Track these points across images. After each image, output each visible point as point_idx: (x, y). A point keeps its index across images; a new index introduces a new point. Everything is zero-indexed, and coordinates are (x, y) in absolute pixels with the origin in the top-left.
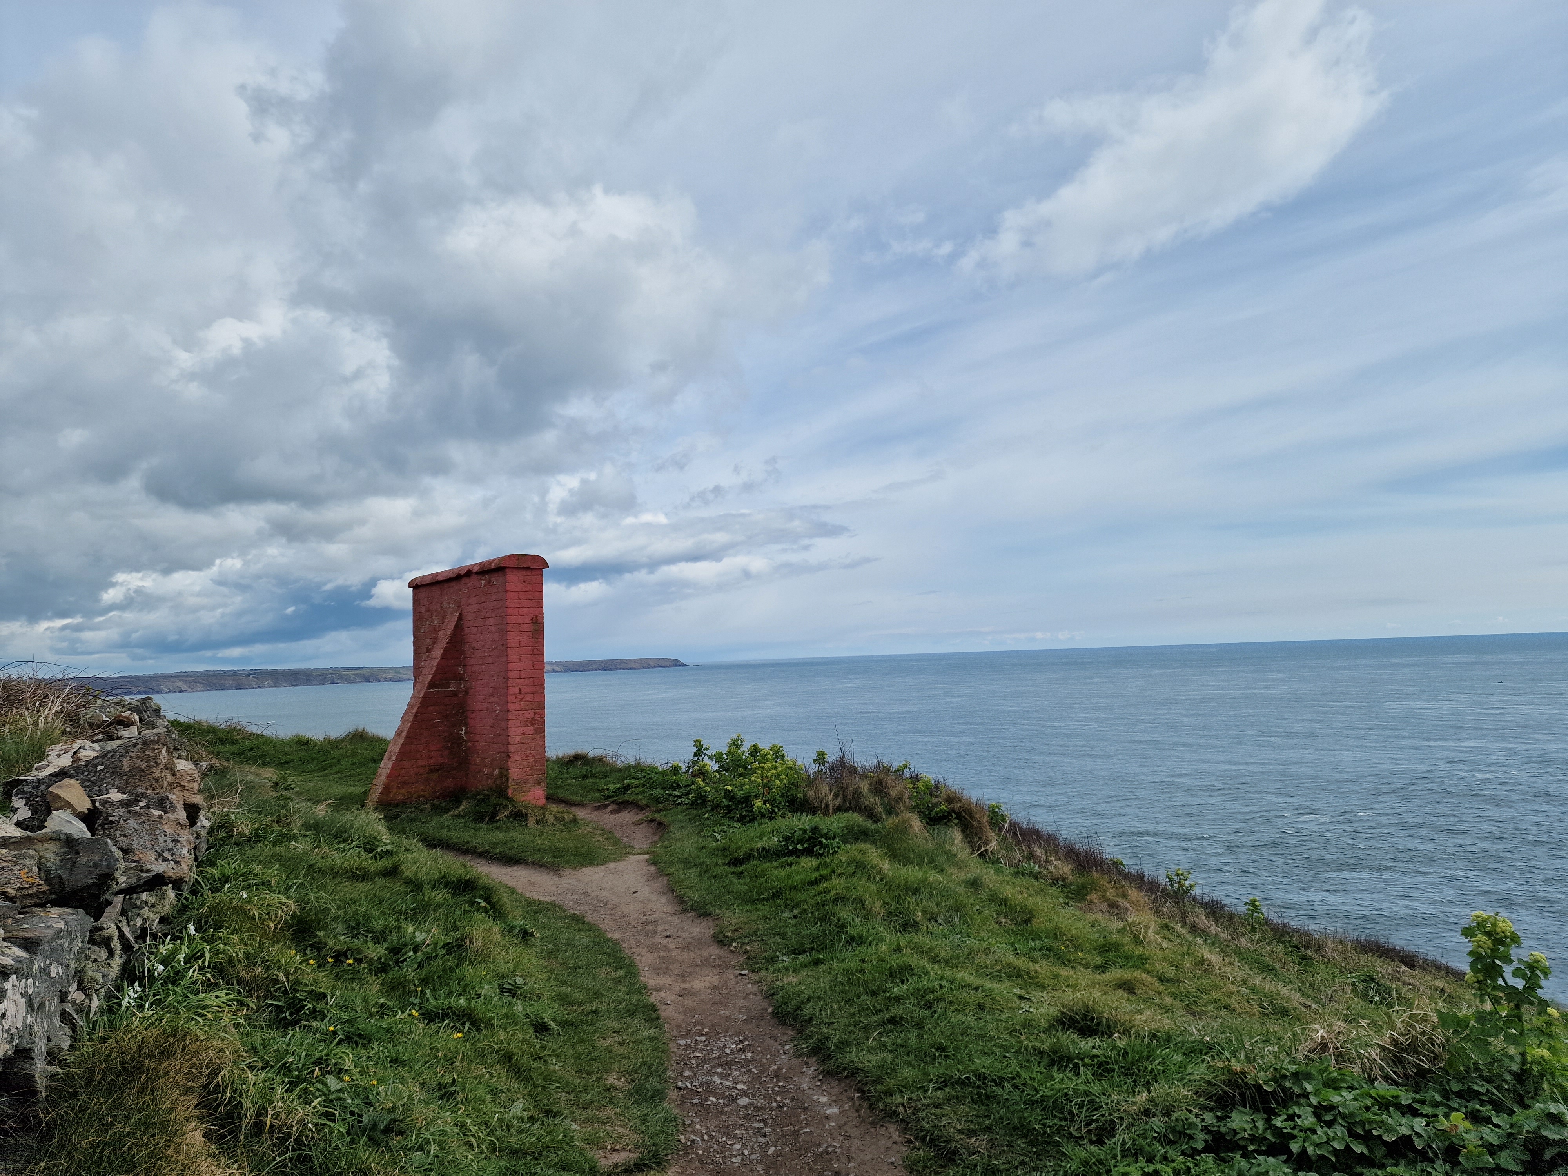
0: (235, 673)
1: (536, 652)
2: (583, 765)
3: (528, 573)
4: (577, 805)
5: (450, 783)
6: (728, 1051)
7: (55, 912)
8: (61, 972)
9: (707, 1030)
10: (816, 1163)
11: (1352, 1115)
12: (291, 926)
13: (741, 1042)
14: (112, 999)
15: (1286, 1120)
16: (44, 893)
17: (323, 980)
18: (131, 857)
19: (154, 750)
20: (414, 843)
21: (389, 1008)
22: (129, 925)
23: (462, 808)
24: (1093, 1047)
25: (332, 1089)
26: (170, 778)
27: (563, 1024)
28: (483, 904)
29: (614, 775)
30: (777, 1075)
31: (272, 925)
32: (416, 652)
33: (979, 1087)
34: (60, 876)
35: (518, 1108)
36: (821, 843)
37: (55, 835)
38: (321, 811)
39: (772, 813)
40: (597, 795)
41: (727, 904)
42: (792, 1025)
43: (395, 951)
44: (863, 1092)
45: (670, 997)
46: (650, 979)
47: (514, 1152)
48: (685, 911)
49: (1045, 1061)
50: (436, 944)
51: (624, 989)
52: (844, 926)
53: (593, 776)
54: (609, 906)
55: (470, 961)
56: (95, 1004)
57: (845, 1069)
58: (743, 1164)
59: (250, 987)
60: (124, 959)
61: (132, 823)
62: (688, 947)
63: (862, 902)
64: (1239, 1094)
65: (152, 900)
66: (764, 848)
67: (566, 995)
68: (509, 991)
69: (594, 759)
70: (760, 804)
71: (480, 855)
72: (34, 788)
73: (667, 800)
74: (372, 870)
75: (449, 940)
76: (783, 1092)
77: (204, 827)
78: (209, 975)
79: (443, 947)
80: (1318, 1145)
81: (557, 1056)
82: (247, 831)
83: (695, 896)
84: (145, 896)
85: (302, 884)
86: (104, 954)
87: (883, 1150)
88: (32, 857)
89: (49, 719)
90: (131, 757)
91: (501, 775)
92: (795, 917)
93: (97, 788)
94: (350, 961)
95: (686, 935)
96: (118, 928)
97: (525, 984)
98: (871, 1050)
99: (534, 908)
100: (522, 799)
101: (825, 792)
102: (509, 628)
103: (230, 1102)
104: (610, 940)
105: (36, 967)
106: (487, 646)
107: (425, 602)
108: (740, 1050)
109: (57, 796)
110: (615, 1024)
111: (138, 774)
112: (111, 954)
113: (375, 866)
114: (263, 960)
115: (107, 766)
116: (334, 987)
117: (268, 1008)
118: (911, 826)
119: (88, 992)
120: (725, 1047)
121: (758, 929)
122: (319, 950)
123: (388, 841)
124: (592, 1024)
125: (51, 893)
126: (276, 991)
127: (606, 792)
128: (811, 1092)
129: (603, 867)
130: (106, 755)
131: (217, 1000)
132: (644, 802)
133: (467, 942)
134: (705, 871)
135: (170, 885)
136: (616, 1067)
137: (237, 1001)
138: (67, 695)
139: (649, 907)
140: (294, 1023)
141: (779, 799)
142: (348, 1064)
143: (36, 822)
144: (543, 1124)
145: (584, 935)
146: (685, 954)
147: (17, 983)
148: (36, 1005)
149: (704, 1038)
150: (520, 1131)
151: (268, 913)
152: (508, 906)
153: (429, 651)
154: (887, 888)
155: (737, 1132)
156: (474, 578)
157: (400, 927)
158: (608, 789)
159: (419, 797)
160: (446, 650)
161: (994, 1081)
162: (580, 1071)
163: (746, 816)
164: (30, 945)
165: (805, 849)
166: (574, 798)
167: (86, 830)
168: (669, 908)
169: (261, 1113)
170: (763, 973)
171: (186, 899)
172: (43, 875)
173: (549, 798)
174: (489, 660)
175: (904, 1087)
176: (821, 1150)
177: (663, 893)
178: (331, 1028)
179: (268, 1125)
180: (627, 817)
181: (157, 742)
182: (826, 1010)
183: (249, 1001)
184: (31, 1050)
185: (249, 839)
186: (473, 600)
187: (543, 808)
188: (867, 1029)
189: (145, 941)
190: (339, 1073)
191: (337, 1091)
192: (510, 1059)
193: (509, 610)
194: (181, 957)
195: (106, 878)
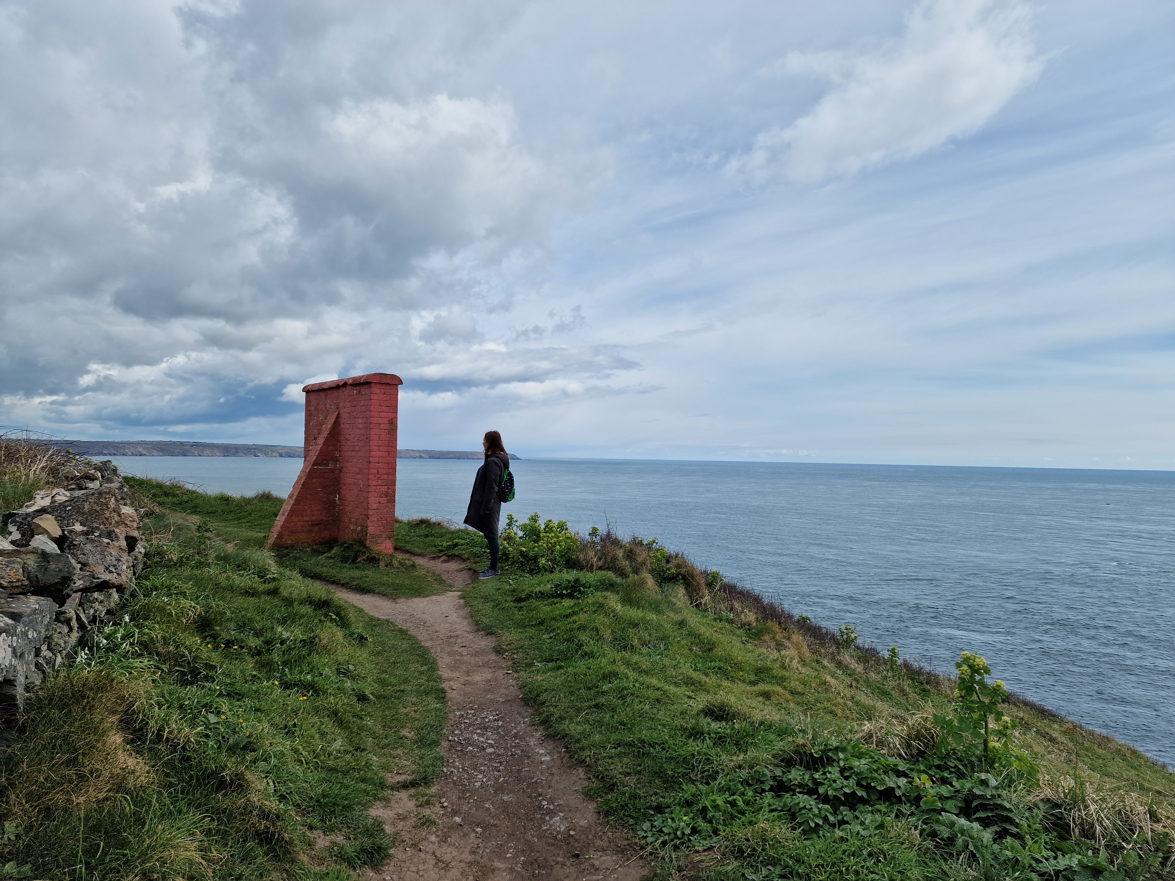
0: (182, 444)
1: (391, 444)
2: (426, 527)
3: (388, 387)
4: (419, 555)
5: (326, 534)
6: (487, 720)
7: (33, 599)
8: (35, 636)
9: (476, 706)
10: (528, 788)
11: (861, 773)
12: (196, 623)
13: (497, 715)
14: (71, 657)
15: (822, 774)
16: (26, 586)
17: (215, 658)
18: (87, 568)
19: (106, 498)
20: (296, 574)
21: (259, 678)
22: (85, 613)
23: (333, 552)
24: (720, 728)
25: (211, 722)
26: (117, 518)
27: (379, 697)
28: (334, 617)
29: (447, 535)
30: (516, 736)
31: (184, 621)
32: (307, 439)
33: (640, 748)
34: (37, 576)
35: (338, 744)
36: (580, 590)
37: (34, 550)
38: (230, 548)
39: (552, 569)
40: (434, 549)
41: (507, 627)
42: (532, 706)
43: (268, 643)
44: (567, 748)
45: (455, 685)
46: (445, 673)
47: (331, 770)
48: (478, 630)
49: (687, 733)
50: (295, 640)
51: (425, 678)
52: (582, 645)
53: (432, 535)
54: (427, 624)
55: (317, 652)
56: (59, 660)
57: (559, 734)
58: (482, 787)
59: (164, 658)
60: (80, 634)
61: (89, 546)
62: (476, 654)
63: (597, 630)
64: (800, 759)
65: (101, 598)
66: (540, 592)
67: (384, 679)
68: (344, 673)
69: (434, 524)
70: (544, 562)
71: (343, 585)
72: (23, 519)
73: (482, 555)
74: (260, 589)
75: (305, 638)
76: (518, 746)
77: (140, 553)
78: (137, 648)
79: (301, 641)
80: (835, 790)
81: (371, 716)
82: (175, 559)
83: (486, 621)
84: (96, 595)
85: (208, 596)
86: (66, 629)
87: (571, 783)
88: (19, 563)
89: (37, 472)
90: (90, 502)
91: (362, 531)
92: (551, 638)
93: (66, 522)
94: (236, 647)
95: (475, 646)
96: (76, 613)
97: (355, 670)
98: (578, 723)
99: (373, 623)
100: (377, 548)
101: (591, 555)
102: (372, 426)
103: (141, 722)
104: (423, 647)
105: (19, 630)
106: (356, 438)
107: (314, 403)
108: (495, 720)
109: (39, 526)
110: (414, 700)
111: (95, 514)
112: (71, 629)
113: (262, 587)
114: (175, 642)
115: (73, 508)
116: (223, 662)
117: (176, 672)
118: (647, 583)
119: (55, 652)
120: (486, 717)
121: (524, 645)
122: (215, 638)
123: (275, 572)
124: (399, 698)
125: (31, 587)
126: (182, 662)
127: (440, 547)
128: (535, 747)
129: (427, 599)
130: (73, 500)
131: (141, 664)
132: (466, 556)
133: (317, 640)
134: (497, 605)
135: (115, 589)
136: (409, 725)
137: (155, 666)
138: (51, 456)
139: (455, 627)
140: (192, 684)
141: (558, 559)
142: (224, 708)
143: (24, 542)
144: (353, 755)
145: (405, 642)
146: (472, 659)
147: (6, 638)
148: (19, 654)
149: (473, 712)
150: (337, 758)
151: (182, 613)
152: (353, 619)
153: (315, 439)
154: (617, 622)
155: (482, 768)
156: (349, 388)
157: (273, 628)
158: (442, 546)
159: (303, 543)
160: (327, 439)
161: (650, 745)
162: (384, 726)
163: (533, 570)
164: (16, 617)
165: (568, 594)
166: (417, 550)
167: (57, 549)
168: (468, 629)
169: (161, 730)
170: (522, 673)
171: (126, 599)
172: (26, 575)
173: (396, 549)
174: (357, 448)
175: (593, 746)
176: (533, 781)
177: (465, 618)
178: (218, 688)
179: (165, 737)
180: (453, 566)
181: (108, 493)
182: (555, 698)
183: (164, 667)
184: (15, 680)
185: (175, 564)
186: (348, 404)
187: (391, 555)
188: (579, 710)
189: (95, 624)
190: (218, 713)
191: (214, 723)
192: (336, 715)
193: (373, 413)
194: (119, 635)
195: (67, 580)
